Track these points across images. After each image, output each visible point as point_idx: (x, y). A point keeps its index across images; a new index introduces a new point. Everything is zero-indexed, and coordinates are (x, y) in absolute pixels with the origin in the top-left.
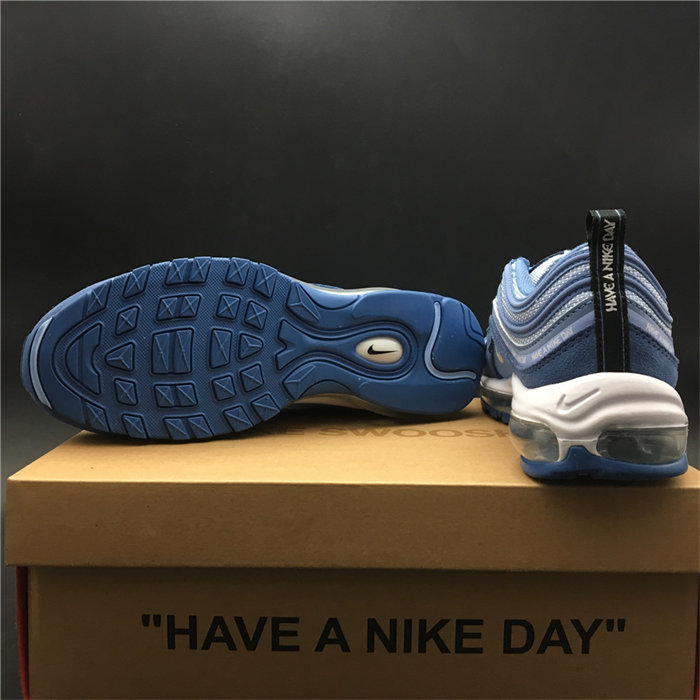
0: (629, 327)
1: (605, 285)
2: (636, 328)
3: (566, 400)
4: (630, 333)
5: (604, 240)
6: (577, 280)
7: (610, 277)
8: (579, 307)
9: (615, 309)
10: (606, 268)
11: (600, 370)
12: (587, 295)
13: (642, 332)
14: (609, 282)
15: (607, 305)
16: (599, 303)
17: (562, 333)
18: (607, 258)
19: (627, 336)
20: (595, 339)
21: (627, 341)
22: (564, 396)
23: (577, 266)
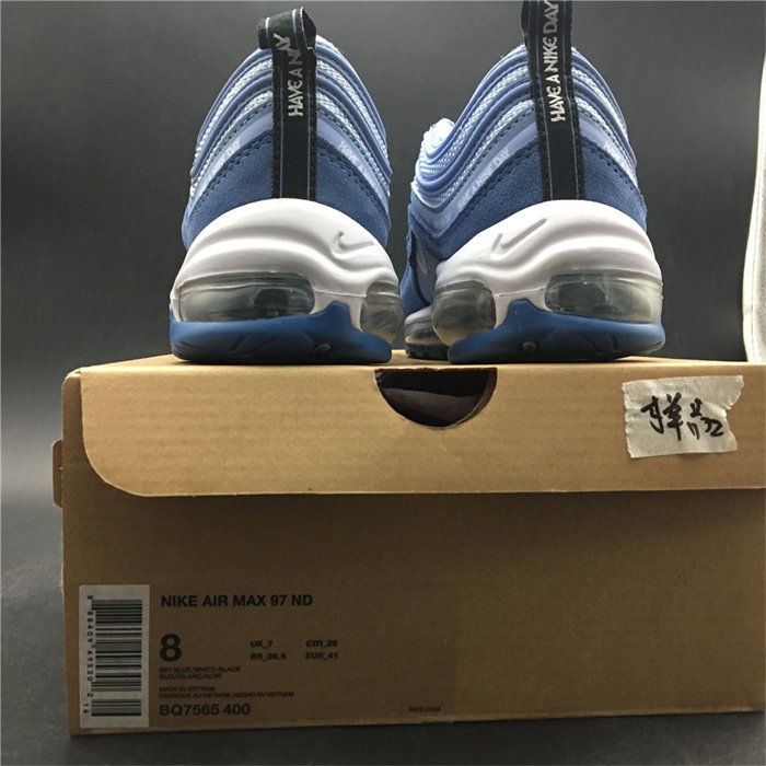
0: (582, 141)
1: (548, 89)
2: (591, 143)
3: (504, 240)
4: (584, 149)
5: (545, 31)
6: (513, 87)
7: (554, 79)
8: (516, 120)
9: (564, 119)
10: (548, 69)
11: (546, 198)
12: (525, 105)
13: (599, 149)
14: (553, 85)
15: (553, 113)
16: (542, 112)
17: (494, 160)
18: (550, 56)
19: (580, 153)
20: (538, 158)
21: (580, 161)
22: (500, 236)
23: (511, 71)
